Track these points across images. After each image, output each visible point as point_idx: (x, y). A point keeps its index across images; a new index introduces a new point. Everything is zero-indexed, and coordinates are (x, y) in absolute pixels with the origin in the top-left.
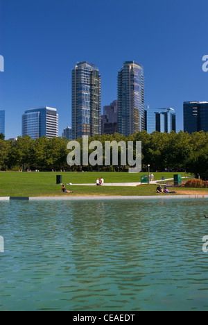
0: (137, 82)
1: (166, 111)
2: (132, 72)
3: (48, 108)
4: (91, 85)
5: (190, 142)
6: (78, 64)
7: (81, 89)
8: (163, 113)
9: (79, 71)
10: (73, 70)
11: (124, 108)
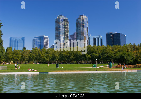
0: (85, 24)
1: (98, 37)
2: (83, 19)
3: (44, 36)
4: (64, 25)
5: (112, 50)
6: (58, 16)
7: (60, 27)
8: (97, 38)
9: (59, 19)
10: (56, 19)
11: (79, 36)
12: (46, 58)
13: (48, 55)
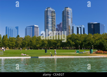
0: (70, 15)
1: (81, 26)
2: (68, 11)
3: (35, 25)
4: (52, 16)
6: (47, 8)
7: (48, 18)
8: (80, 27)
9: (47, 11)
10: (45, 11)
11: (65, 25)
12: (37, 44)
13: (38, 42)
